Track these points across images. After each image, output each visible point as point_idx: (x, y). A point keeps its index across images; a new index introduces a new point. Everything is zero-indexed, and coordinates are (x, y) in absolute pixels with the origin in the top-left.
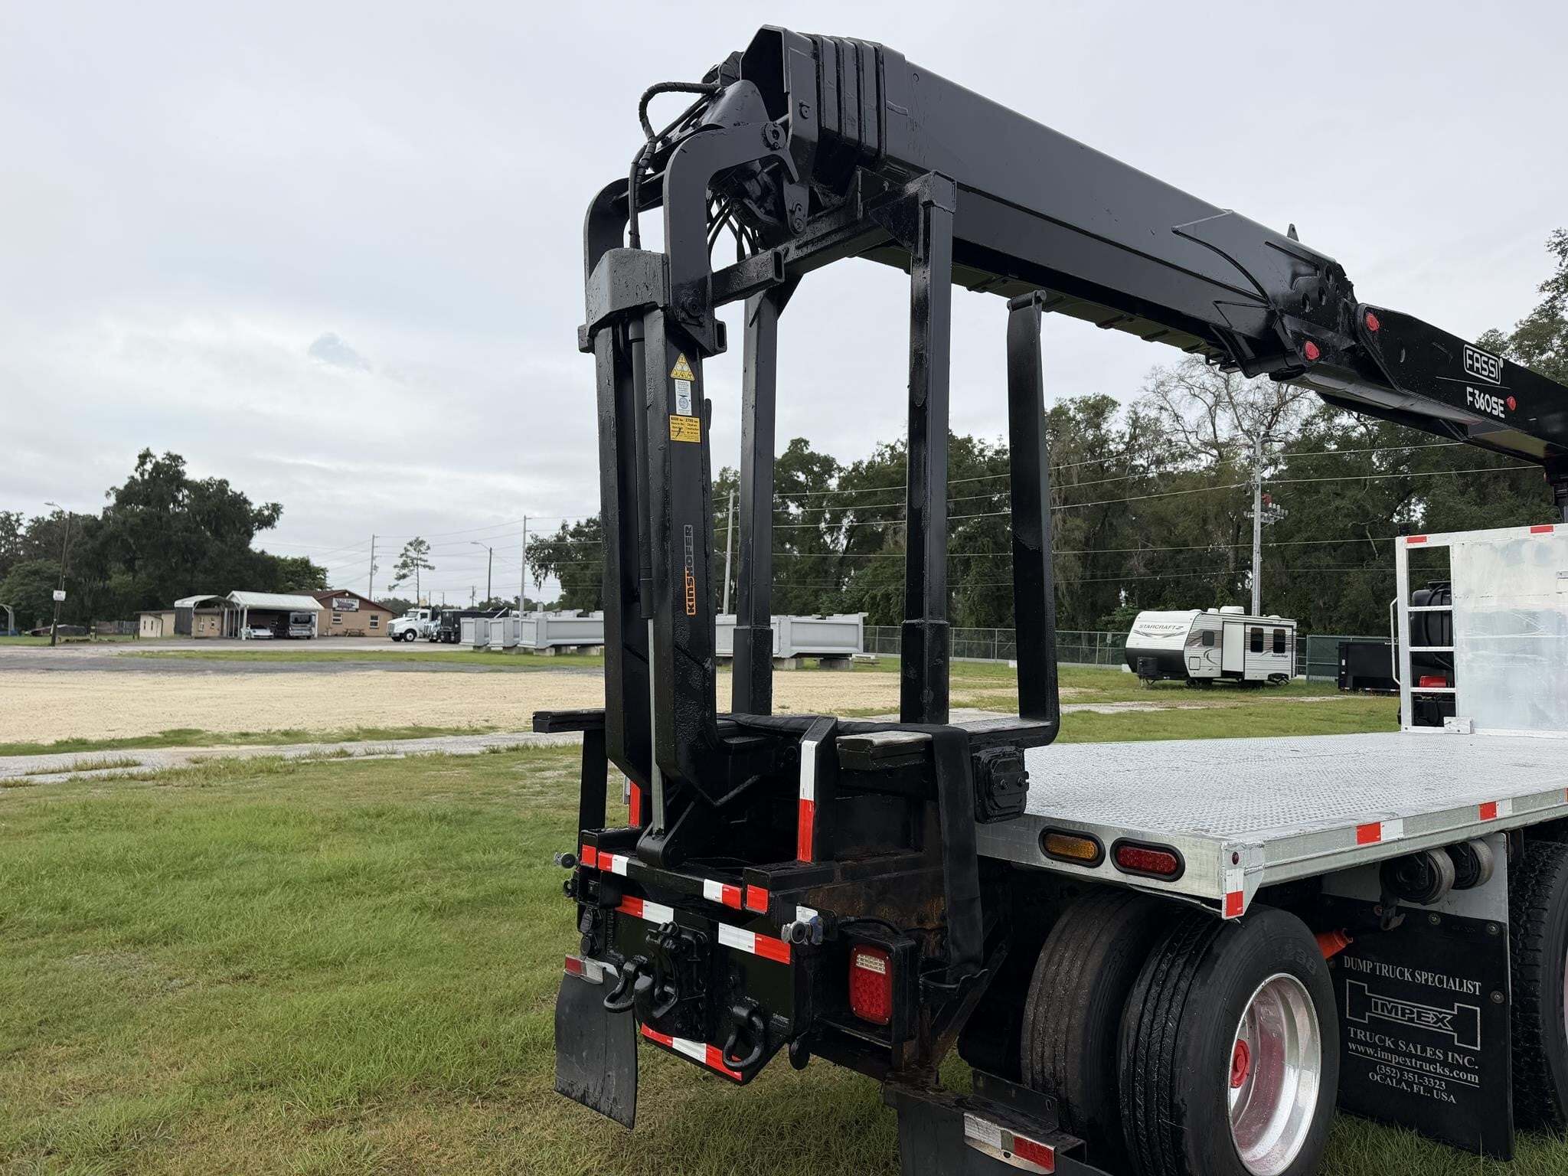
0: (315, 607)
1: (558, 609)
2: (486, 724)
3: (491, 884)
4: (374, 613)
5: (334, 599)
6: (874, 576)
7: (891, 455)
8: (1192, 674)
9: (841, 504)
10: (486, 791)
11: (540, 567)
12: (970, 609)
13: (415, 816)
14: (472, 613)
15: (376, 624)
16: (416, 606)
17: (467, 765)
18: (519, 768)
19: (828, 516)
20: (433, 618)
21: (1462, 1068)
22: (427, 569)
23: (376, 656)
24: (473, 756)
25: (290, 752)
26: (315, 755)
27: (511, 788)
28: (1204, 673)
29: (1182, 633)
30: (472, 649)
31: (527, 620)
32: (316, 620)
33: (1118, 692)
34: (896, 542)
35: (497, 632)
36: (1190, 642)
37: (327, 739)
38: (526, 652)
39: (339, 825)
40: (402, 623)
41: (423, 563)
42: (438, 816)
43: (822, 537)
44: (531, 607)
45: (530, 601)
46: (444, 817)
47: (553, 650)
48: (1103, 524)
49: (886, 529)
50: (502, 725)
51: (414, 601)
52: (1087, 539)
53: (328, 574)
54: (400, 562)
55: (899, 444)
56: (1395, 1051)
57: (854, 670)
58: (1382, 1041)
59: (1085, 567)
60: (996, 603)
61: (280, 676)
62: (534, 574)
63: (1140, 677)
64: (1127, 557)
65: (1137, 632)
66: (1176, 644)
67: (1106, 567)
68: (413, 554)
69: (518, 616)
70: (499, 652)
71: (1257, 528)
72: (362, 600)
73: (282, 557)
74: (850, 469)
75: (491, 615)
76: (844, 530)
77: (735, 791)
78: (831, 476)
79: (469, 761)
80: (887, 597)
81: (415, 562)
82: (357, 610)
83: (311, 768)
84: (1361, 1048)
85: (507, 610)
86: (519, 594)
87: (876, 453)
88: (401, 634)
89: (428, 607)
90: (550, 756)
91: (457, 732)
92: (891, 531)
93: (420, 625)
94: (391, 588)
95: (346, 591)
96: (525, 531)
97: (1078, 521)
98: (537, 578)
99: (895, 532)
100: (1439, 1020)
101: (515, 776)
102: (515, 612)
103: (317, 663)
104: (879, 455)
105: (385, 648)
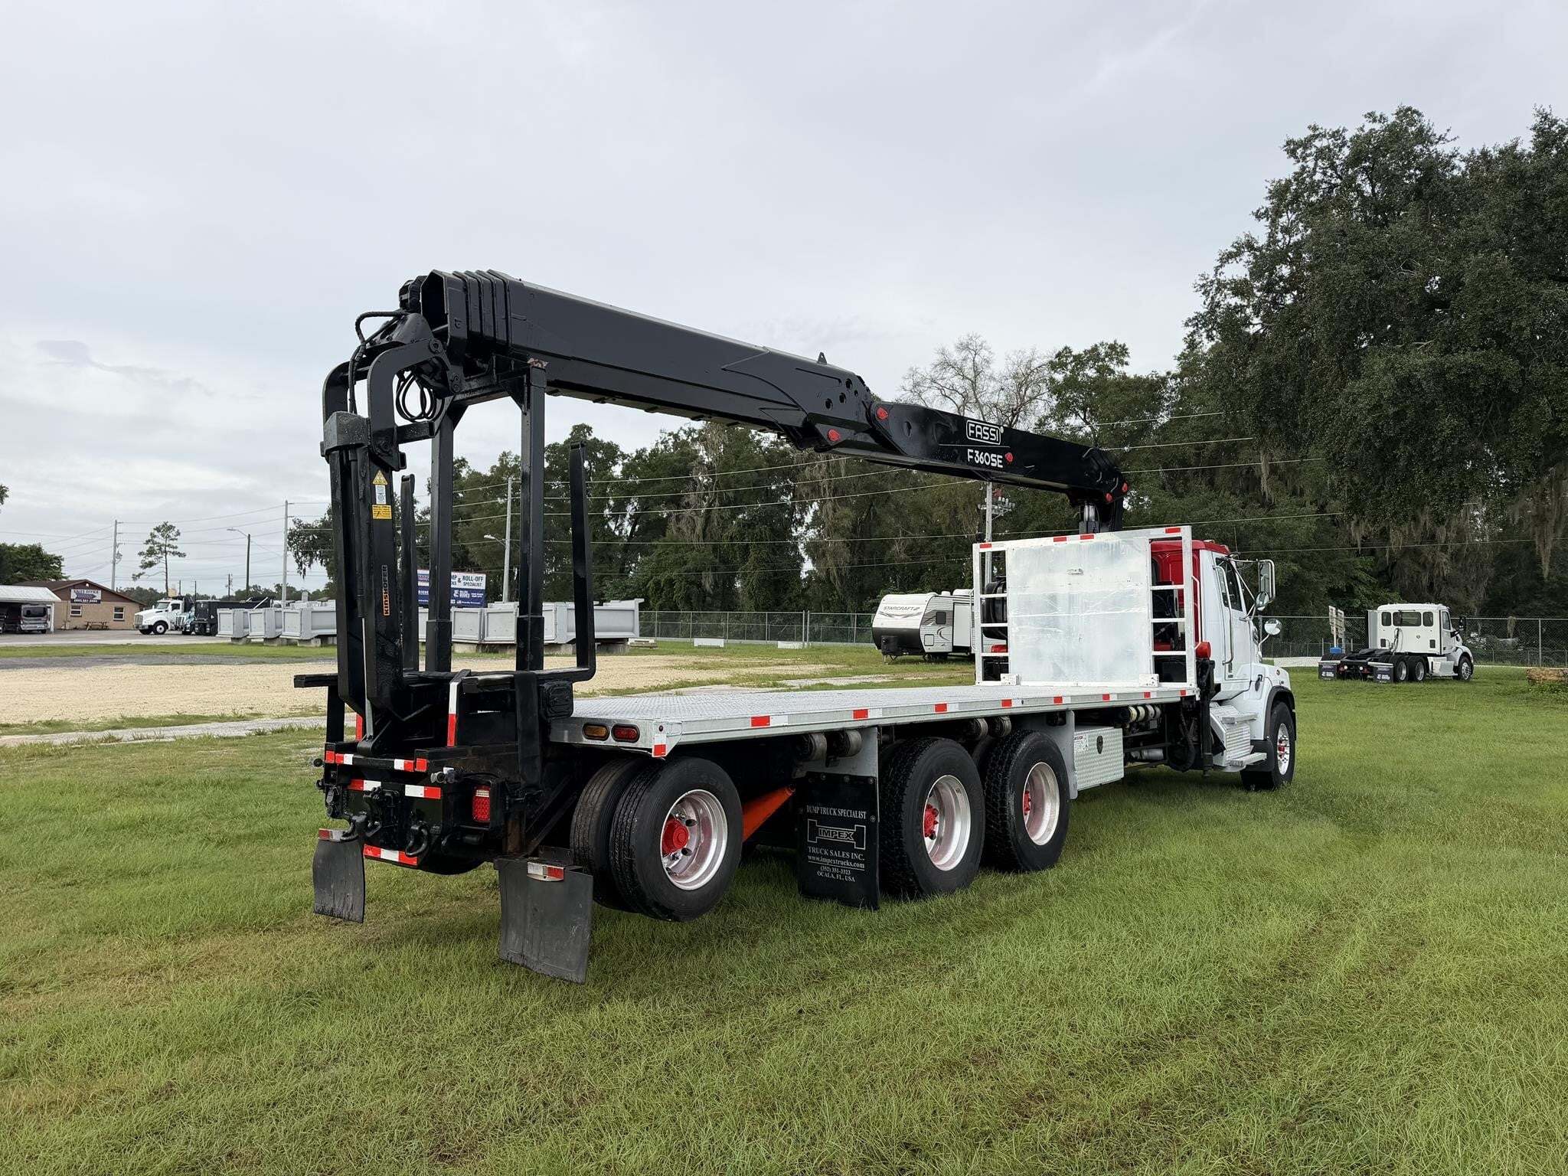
0: (52, 599)
1: (325, 598)
2: (251, 711)
3: (262, 825)
4: (119, 604)
5: (72, 590)
6: (658, 562)
7: (674, 443)
8: (927, 650)
9: (625, 491)
10: (254, 764)
11: (304, 554)
12: (749, 593)
13: (191, 783)
14: (228, 603)
15: (121, 616)
16: (165, 596)
17: (234, 745)
18: (285, 746)
19: (612, 503)
20: (187, 609)
21: (857, 861)
22: (177, 556)
23: (124, 650)
24: (240, 738)
25: (58, 739)
26: (83, 741)
27: (277, 762)
28: (938, 648)
29: (919, 614)
30: (230, 641)
31: (290, 610)
32: (51, 612)
33: (861, 667)
34: (679, 529)
35: (258, 623)
36: (924, 622)
37: (91, 728)
38: (290, 643)
39: (121, 793)
40: (152, 614)
41: (172, 550)
42: (212, 782)
43: (606, 523)
44: (294, 596)
45: (293, 589)
46: (219, 783)
47: (319, 641)
48: (868, 513)
49: (669, 515)
50: (265, 712)
51: (161, 590)
52: (855, 527)
53: (63, 563)
54: (146, 548)
55: (682, 433)
56: (829, 857)
57: (629, 654)
58: (823, 852)
59: (852, 552)
60: (772, 589)
61: (22, 672)
62: (297, 561)
63: (884, 654)
64: (889, 545)
65: (882, 613)
66: (913, 623)
67: (872, 553)
68: (160, 540)
69: (280, 606)
70: (261, 644)
71: (989, 519)
72: (103, 589)
73: (9, 544)
74: (634, 456)
75: (250, 606)
76: (628, 516)
77: (415, 713)
78: (615, 463)
79: (236, 742)
80: (670, 582)
81: (163, 548)
82: (99, 602)
83: (81, 751)
84: (814, 858)
85: (268, 600)
86: (281, 582)
87: (660, 441)
88: (150, 626)
89: (180, 598)
90: (313, 736)
91: (222, 719)
92: (673, 519)
93: (170, 616)
94: (135, 577)
95: (86, 582)
96: (287, 517)
97: (847, 511)
98: (301, 565)
99: (678, 519)
100: (848, 836)
101: (280, 753)
102: (276, 602)
103: (60, 658)
104: (662, 443)
105: (133, 642)
